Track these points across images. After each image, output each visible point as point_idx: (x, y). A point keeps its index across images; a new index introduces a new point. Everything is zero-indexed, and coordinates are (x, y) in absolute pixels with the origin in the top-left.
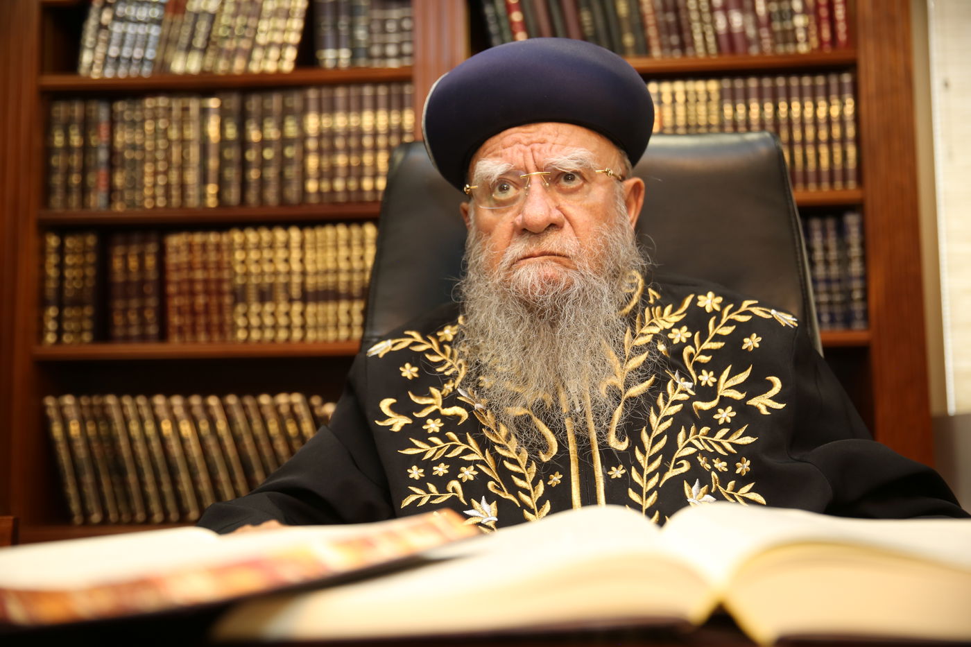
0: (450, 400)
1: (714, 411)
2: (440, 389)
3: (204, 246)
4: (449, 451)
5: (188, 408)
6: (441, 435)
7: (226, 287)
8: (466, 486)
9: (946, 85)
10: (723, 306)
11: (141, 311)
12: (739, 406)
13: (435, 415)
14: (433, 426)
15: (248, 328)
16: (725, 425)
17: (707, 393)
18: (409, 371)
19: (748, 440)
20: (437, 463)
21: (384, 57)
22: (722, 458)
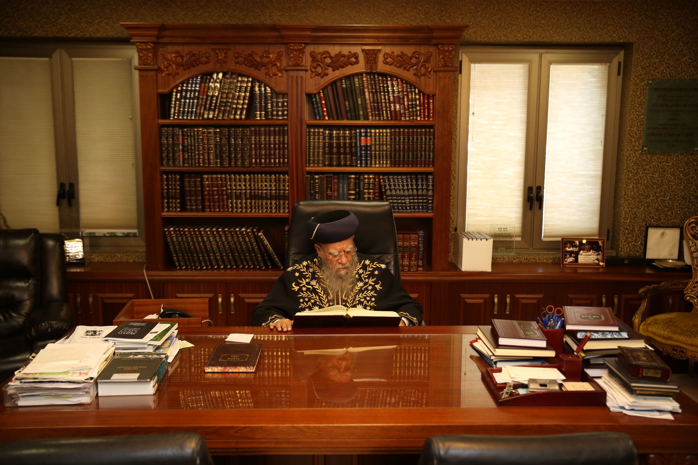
0: (308, 284)
1: (368, 287)
2: (305, 280)
3: (217, 178)
4: (308, 296)
5: (212, 232)
6: (306, 291)
7: (225, 193)
8: (312, 303)
9: (473, 113)
10: (370, 263)
11: (196, 201)
12: (373, 286)
13: (304, 286)
14: (304, 289)
15: (232, 207)
16: (370, 290)
17: (366, 284)
18: (297, 274)
19: (375, 295)
20: (306, 298)
21: (278, 115)
22: (369, 297)
